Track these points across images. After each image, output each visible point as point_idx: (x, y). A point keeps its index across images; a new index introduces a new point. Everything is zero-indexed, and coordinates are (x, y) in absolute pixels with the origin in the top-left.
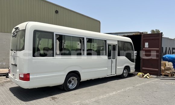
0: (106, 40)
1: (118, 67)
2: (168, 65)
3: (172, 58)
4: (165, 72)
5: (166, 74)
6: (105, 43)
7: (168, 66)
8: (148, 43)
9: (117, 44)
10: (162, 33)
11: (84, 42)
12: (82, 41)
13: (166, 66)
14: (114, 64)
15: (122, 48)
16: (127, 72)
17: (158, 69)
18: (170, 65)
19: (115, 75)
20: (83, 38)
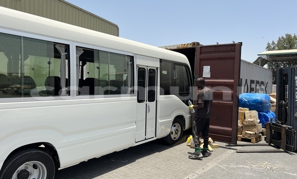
0: (133, 57)
1: (160, 121)
2: (251, 117)
3: (255, 101)
4: (243, 133)
5: (246, 137)
6: (130, 63)
7: (249, 120)
8: (209, 67)
9: (159, 66)
10: (241, 43)
11: (68, 57)
12: (63, 54)
13: (245, 118)
14: (151, 114)
15: (170, 76)
16: (180, 129)
17: (231, 127)
18: (254, 117)
19: (155, 139)
20: (67, 47)
